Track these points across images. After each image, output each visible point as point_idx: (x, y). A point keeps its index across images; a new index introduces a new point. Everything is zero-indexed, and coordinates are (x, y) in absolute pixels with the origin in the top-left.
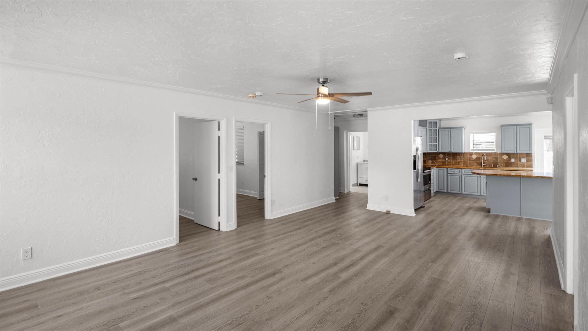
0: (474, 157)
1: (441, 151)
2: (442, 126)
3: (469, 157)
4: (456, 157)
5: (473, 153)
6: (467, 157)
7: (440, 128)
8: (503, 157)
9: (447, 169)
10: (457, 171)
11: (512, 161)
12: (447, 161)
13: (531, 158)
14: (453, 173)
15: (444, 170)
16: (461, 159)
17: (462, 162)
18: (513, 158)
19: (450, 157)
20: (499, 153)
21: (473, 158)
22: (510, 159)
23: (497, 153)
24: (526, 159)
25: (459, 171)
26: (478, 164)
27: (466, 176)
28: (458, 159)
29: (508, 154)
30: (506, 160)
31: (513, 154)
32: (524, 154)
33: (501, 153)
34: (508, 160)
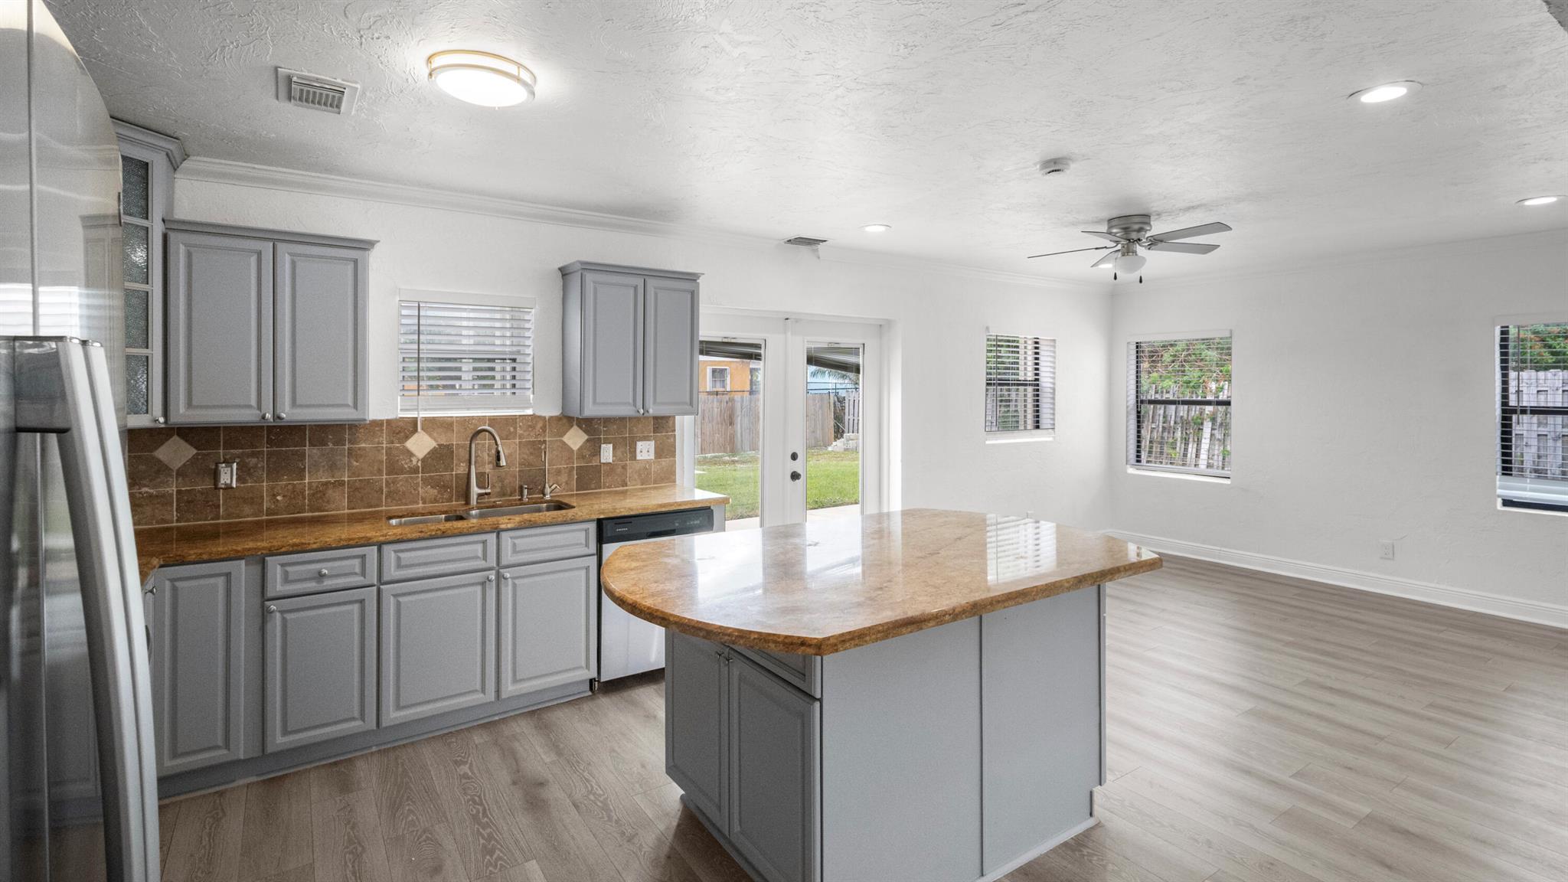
0: (420, 445)
1: (182, 414)
2: (183, 212)
3: (389, 451)
4: (295, 453)
5: (414, 421)
6: (378, 450)
7: (173, 226)
8: (565, 439)
9: (263, 563)
10: (341, 568)
11: (603, 461)
12: (228, 487)
13: (668, 437)
14: (312, 586)
15: (228, 575)
16: (333, 467)
17: (342, 483)
18: (607, 442)
19: (253, 455)
20: (551, 418)
21: (411, 454)
22: (594, 446)
23: (539, 417)
24: (653, 443)
25: (357, 562)
26: (443, 487)
27: (404, 594)
28: (315, 466)
29: (588, 424)
30: (581, 455)
31: (607, 421)
32: (648, 418)
33: (558, 419)
34: (587, 453)
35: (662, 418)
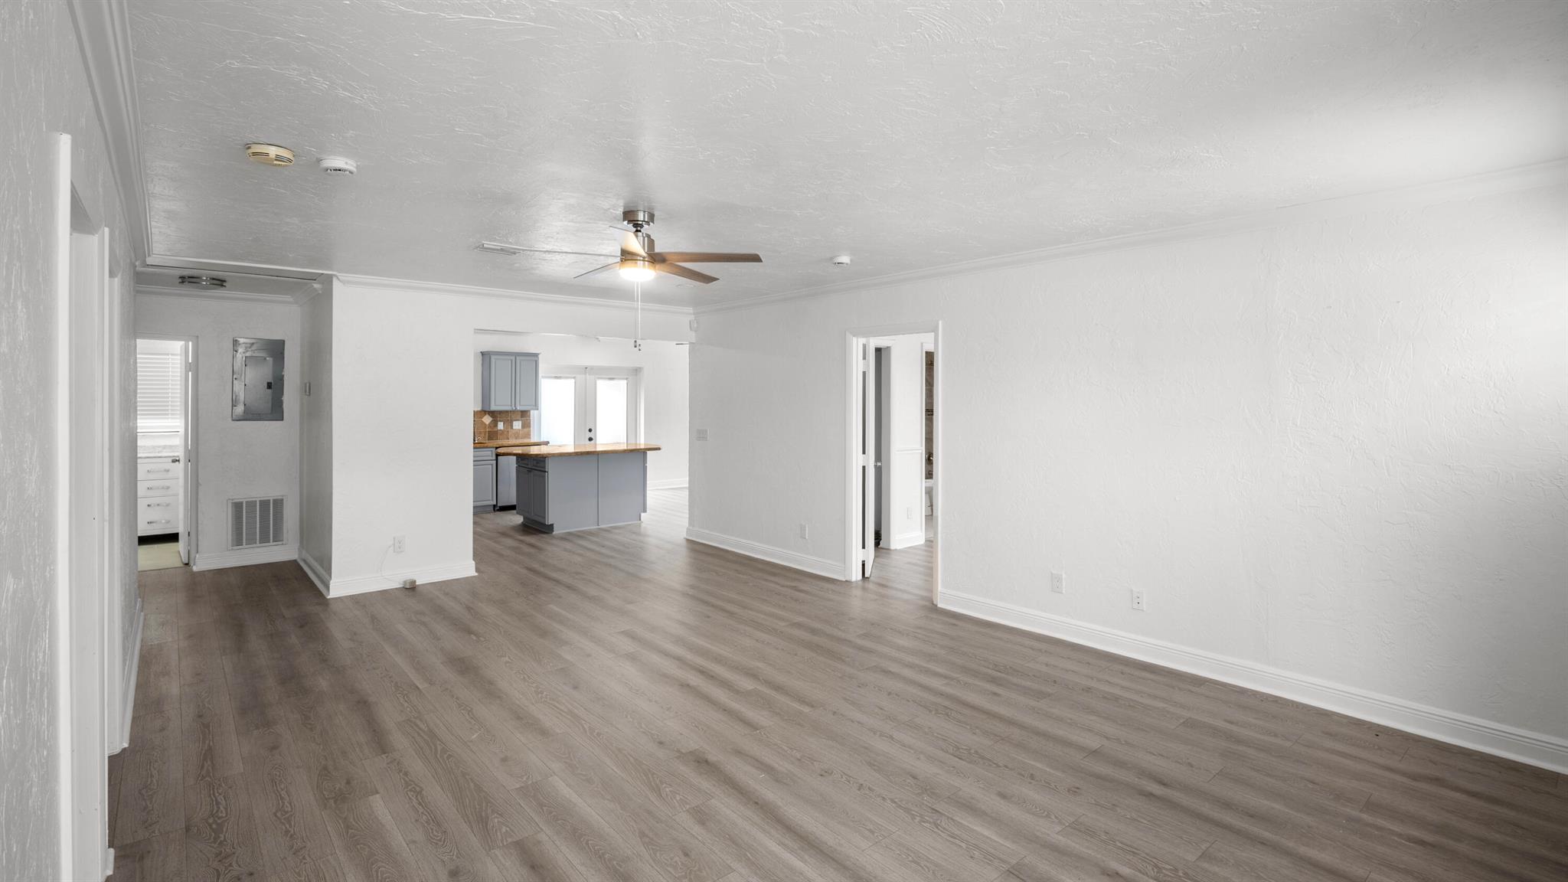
11: (499, 428)
13: (527, 420)
18: (500, 421)
22: (495, 423)
24: (520, 422)
29: (492, 413)
31: (501, 412)
32: (518, 411)
33: (480, 412)
34: (492, 425)
35: (525, 411)
